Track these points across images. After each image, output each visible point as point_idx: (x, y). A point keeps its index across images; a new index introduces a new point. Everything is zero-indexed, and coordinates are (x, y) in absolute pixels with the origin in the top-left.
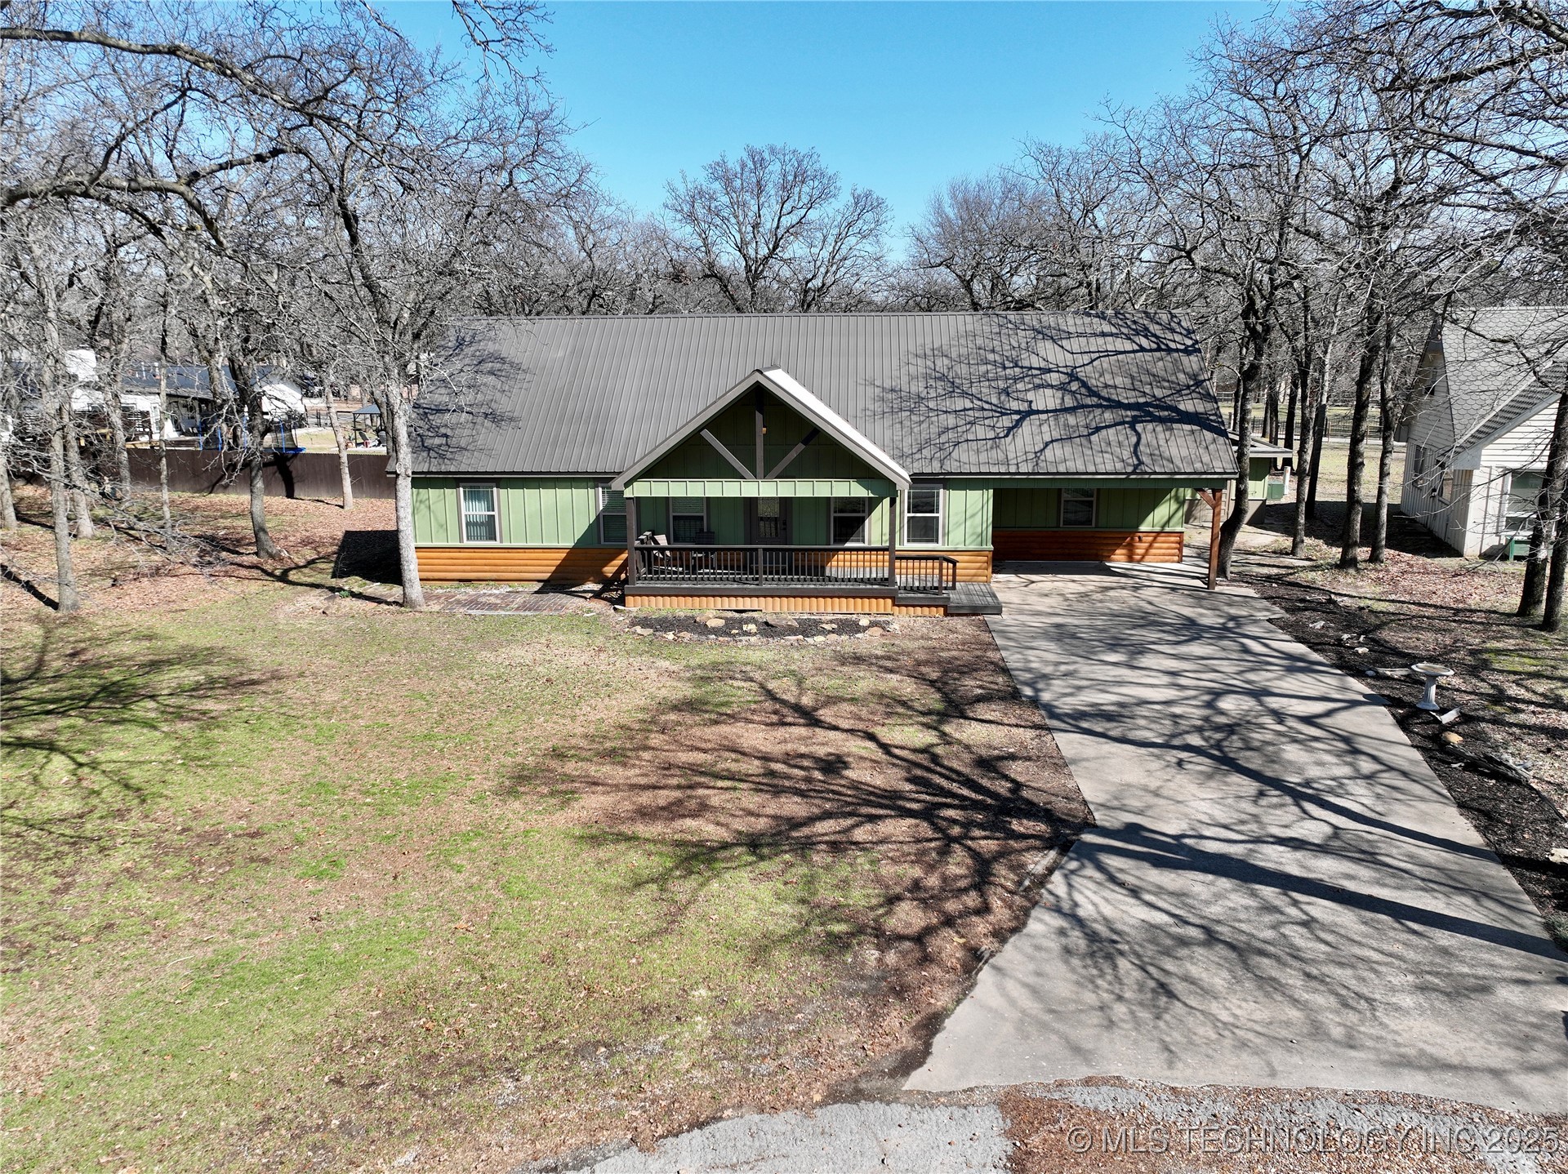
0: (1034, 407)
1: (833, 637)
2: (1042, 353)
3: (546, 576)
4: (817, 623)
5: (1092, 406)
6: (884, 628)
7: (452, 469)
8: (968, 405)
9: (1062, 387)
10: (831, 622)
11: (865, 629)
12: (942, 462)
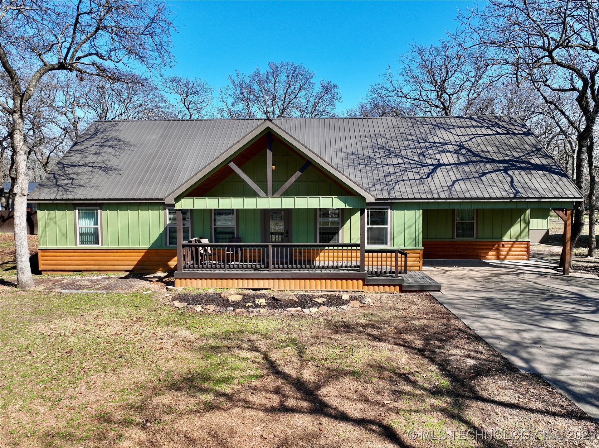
0: (441, 162)
1: (324, 308)
2: (440, 135)
3: (131, 268)
4: (311, 298)
5: (477, 161)
6: (361, 302)
7: (70, 197)
8: (400, 161)
9: (456, 152)
10: (322, 297)
11: (347, 302)
12: (389, 192)
